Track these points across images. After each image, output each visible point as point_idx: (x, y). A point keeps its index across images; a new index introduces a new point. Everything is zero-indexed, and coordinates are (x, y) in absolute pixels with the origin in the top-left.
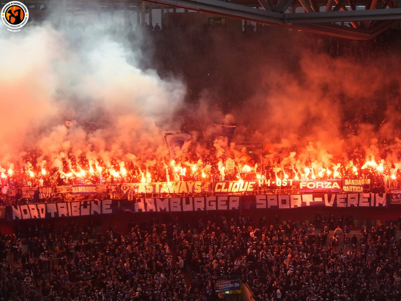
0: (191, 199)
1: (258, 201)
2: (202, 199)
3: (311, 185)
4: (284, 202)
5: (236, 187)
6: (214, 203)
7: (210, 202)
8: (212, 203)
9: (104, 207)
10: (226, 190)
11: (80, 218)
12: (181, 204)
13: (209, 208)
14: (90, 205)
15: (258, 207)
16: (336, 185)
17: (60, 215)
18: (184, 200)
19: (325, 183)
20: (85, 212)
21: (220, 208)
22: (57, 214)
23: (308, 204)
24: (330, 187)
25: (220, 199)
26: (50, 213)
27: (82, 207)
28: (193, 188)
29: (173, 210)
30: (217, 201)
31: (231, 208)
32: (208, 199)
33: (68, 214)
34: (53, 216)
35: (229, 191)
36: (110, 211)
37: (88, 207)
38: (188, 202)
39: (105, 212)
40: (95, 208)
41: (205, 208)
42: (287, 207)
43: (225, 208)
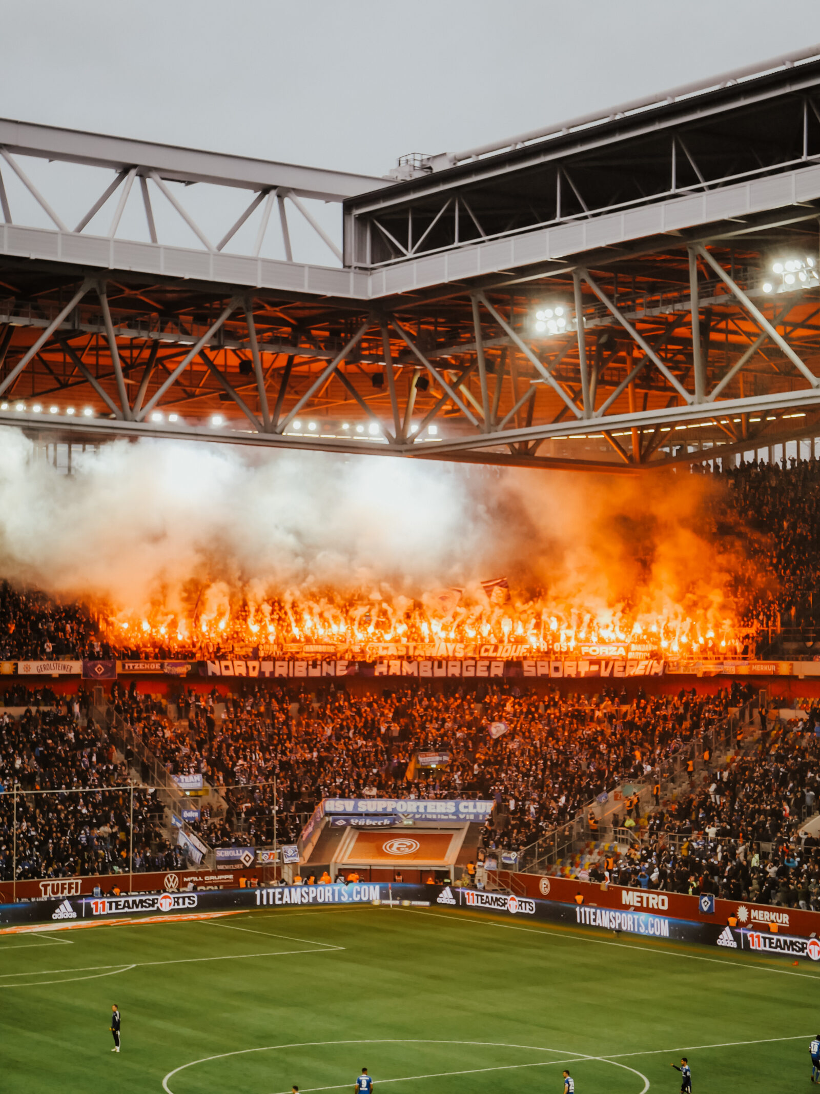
0: (444, 663)
1: (526, 668)
2: (458, 664)
3: (594, 651)
4: (557, 669)
5: (507, 651)
6: (472, 669)
7: (467, 667)
8: (469, 668)
9: (339, 668)
10: (494, 655)
11: (309, 680)
12: (432, 668)
13: (466, 674)
14: (321, 665)
15: (526, 674)
16: (622, 652)
17: (277, 675)
18: (436, 663)
19: (611, 648)
20: (315, 673)
21: (479, 674)
22: (272, 673)
23: (583, 675)
24: (615, 653)
25: (479, 664)
26: (264, 672)
27: (310, 667)
28: (455, 651)
29: (422, 674)
30: (475, 666)
31: (492, 675)
32: (465, 664)
33: (288, 674)
34: (267, 675)
35: (498, 655)
36: (345, 672)
37: (319, 667)
38: (440, 666)
39: (339, 673)
40: (328, 670)
41: (461, 674)
42: (559, 675)
43: (485, 674)
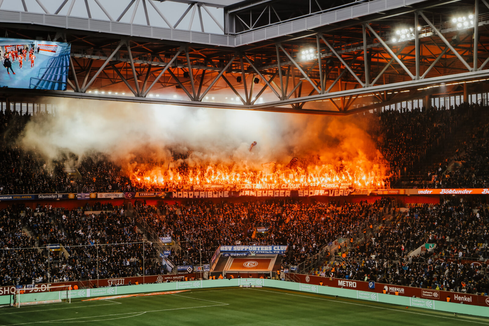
0: (267, 191)
1: (299, 193)
2: (272, 192)
3: (326, 186)
4: (311, 193)
5: (292, 186)
6: (278, 194)
7: (276, 193)
8: (277, 193)
9: (225, 194)
11: (213, 199)
12: (262, 193)
13: (275, 196)
14: (218, 193)
15: (299, 195)
16: (337, 186)
17: (200, 197)
18: (263, 191)
19: (333, 185)
20: (215, 196)
21: (281, 196)
22: (199, 196)
23: (321, 195)
24: (335, 187)
25: (281, 192)
26: (195, 196)
27: (214, 194)
28: (271, 187)
29: (258, 196)
31: (286, 196)
32: (275, 191)
33: (205, 197)
34: (197, 197)
35: (288, 188)
36: (228, 196)
37: (217, 194)
38: (265, 192)
39: (225, 196)
40: (221, 195)
41: (273, 195)
42: (312, 195)
43: (283, 196)
